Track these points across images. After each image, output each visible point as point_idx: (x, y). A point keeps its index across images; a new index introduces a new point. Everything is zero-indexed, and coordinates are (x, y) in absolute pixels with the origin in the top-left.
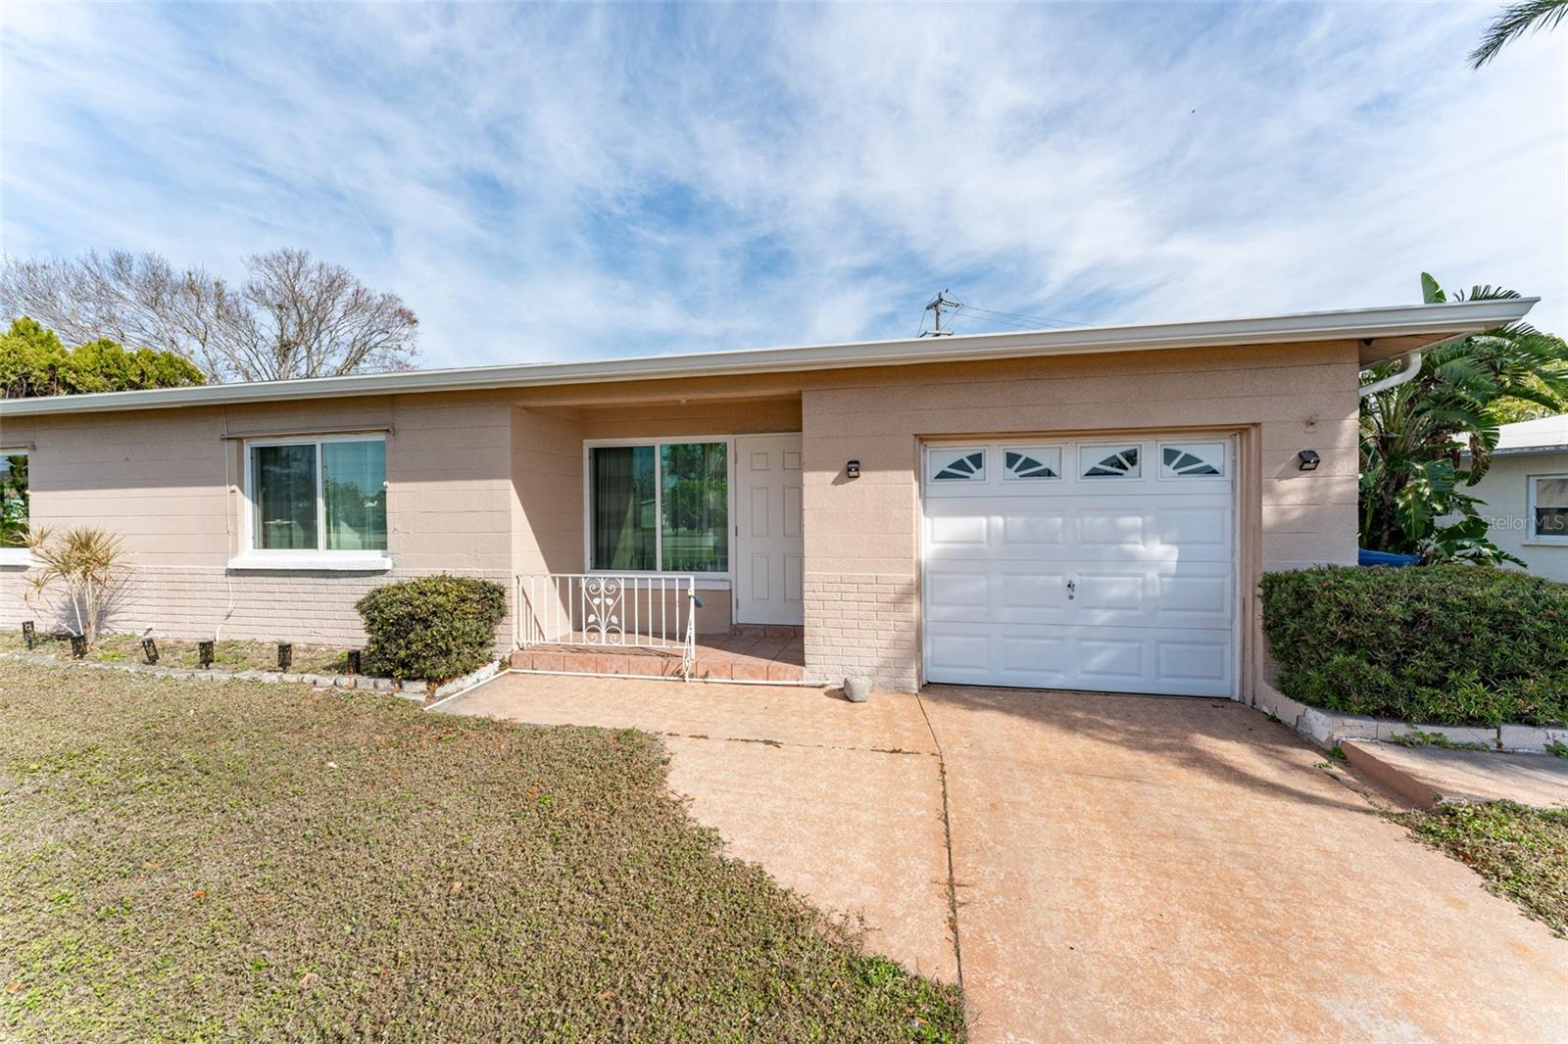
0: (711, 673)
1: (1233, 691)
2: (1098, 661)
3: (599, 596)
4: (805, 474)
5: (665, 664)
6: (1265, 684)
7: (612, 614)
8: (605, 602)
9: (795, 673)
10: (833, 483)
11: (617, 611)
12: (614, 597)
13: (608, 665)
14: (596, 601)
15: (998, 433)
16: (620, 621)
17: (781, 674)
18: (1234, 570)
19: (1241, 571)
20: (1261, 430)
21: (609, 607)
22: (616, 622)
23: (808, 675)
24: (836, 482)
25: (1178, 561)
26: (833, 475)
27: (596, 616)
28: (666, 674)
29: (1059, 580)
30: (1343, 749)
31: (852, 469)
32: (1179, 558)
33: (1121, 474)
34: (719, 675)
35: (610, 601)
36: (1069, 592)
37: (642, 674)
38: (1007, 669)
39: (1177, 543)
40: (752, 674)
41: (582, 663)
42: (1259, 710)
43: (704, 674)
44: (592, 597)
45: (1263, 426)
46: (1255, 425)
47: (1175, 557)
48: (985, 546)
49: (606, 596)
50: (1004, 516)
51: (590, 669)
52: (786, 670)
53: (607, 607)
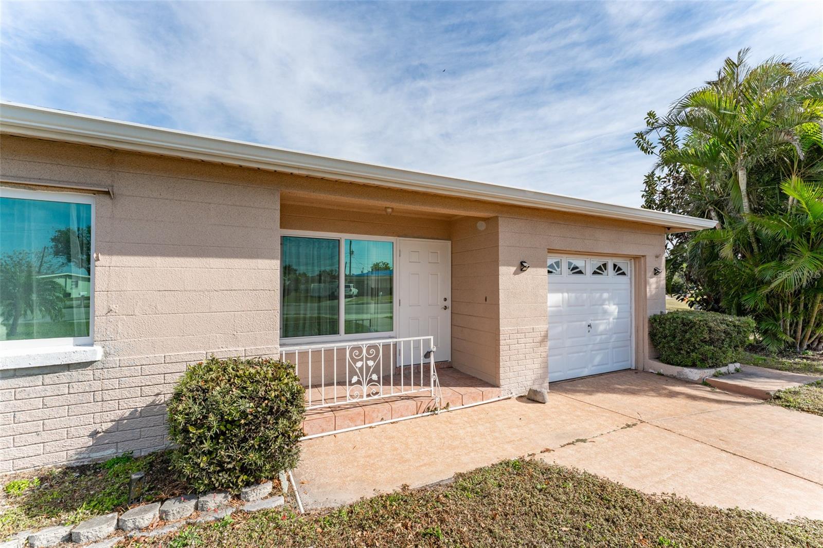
0: (450, 404)
1: (631, 366)
2: (598, 359)
3: (361, 360)
4: (500, 268)
5: (419, 404)
6: (650, 361)
7: (373, 372)
8: (366, 363)
9: (497, 393)
10: (514, 274)
11: (376, 370)
12: (374, 359)
13: (374, 415)
14: (359, 364)
15: (576, 251)
16: (379, 378)
17: (490, 395)
18: (631, 315)
19: (635, 315)
20: (646, 259)
21: (370, 367)
22: (377, 379)
23: (503, 392)
24: (515, 273)
25: (618, 312)
26: (513, 269)
27: (358, 377)
28: (419, 412)
29: (585, 324)
30: (707, 382)
31: (522, 267)
32: (618, 310)
33: (602, 274)
34: (455, 405)
35: (371, 363)
36: (587, 329)
37: (402, 416)
38: (570, 370)
39: (617, 304)
40: (474, 399)
41: (352, 419)
42: (647, 372)
43: (445, 406)
44: (355, 361)
45: (647, 257)
46: (643, 256)
47: (617, 311)
48: (561, 308)
49: (367, 359)
50: (568, 293)
51: (359, 422)
52: (492, 392)
53: (368, 368)
